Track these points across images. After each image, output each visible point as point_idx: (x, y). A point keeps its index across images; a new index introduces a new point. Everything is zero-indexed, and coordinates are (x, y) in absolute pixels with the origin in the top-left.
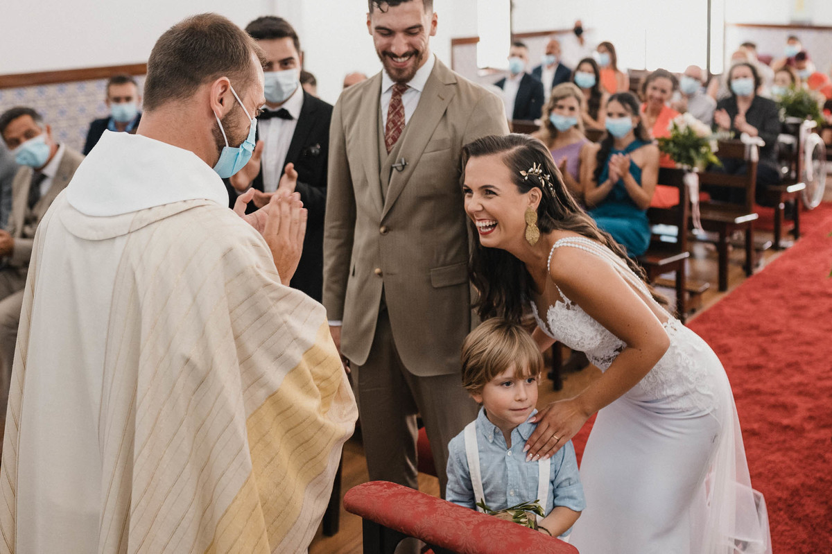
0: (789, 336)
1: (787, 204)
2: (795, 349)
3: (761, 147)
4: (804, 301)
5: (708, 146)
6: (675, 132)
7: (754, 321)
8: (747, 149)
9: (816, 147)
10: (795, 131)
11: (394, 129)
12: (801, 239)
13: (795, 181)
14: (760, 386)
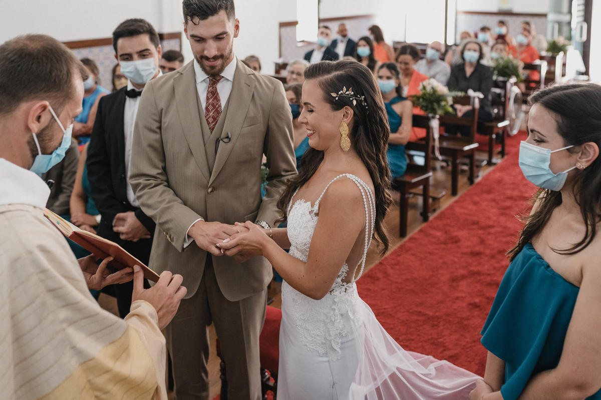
1: (497, 134)
3: (481, 99)
4: (508, 203)
5: (446, 101)
6: (424, 91)
7: (475, 218)
8: (472, 100)
9: (516, 95)
10: (503, 86)
11: (213, 111)
12: (506, 157)
13: (503, 119)
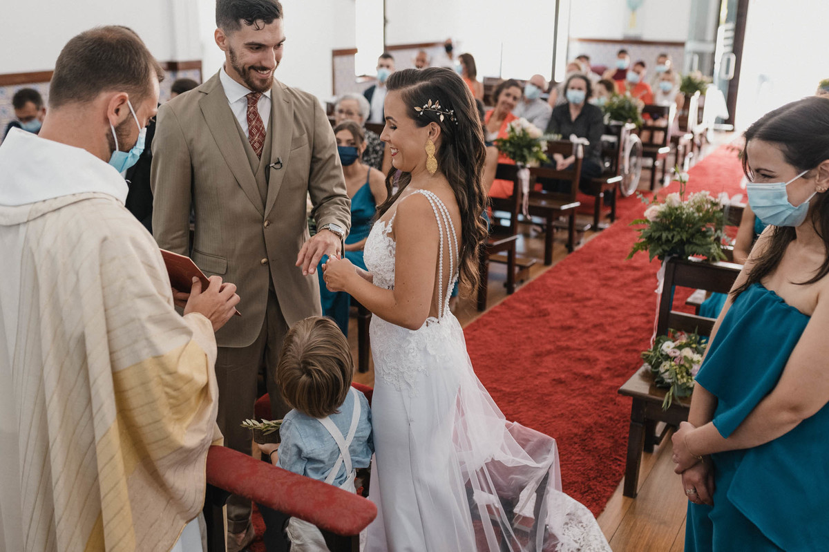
0: (597, 302)
1: (606, 193)
2: (601, 313)
3: (586, 146)
4: (613, 273)
5: (539, 146)
6: (512, 134)
7: (570, 290)
8: (574, 148)
9: (635, 145)
10: (617, 131)
11: (258, 135)
12: (616, 222)
13: (614, 175)
14: (569, 343)
